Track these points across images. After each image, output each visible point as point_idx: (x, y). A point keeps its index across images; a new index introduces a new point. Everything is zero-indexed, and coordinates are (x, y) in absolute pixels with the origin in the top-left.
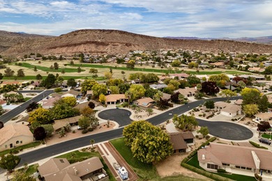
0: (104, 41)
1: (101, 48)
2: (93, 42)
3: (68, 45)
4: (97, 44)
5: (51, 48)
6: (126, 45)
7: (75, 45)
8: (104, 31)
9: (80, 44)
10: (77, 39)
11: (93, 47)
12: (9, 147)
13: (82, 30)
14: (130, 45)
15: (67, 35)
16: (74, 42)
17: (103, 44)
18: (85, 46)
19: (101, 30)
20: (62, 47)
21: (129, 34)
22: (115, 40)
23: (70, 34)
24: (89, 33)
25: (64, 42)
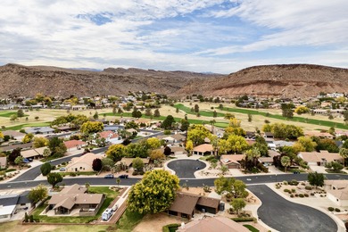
0: (281, 79)
1: (276, 89)
2: (266, 82)
3: (235, 86)
4: (271, 83)
5: (217, 89)
6: (318, 84)
7: (243, 85)
8: (284, 66)
9: (249, 84)
10: (246, 79)
11: (265, 88)
12: (74, 171)
13: (255, 67)
14: (325, 84)
15: (236, 74)
16: (241, 82)
17: (280, 84)
18: (255, 86)
19: (279, 66)
20: (228, 87)
21: (326, 68)
22: (299, 78)
23: (240, 72)
24: (262, 71)
25: (232, 82)
